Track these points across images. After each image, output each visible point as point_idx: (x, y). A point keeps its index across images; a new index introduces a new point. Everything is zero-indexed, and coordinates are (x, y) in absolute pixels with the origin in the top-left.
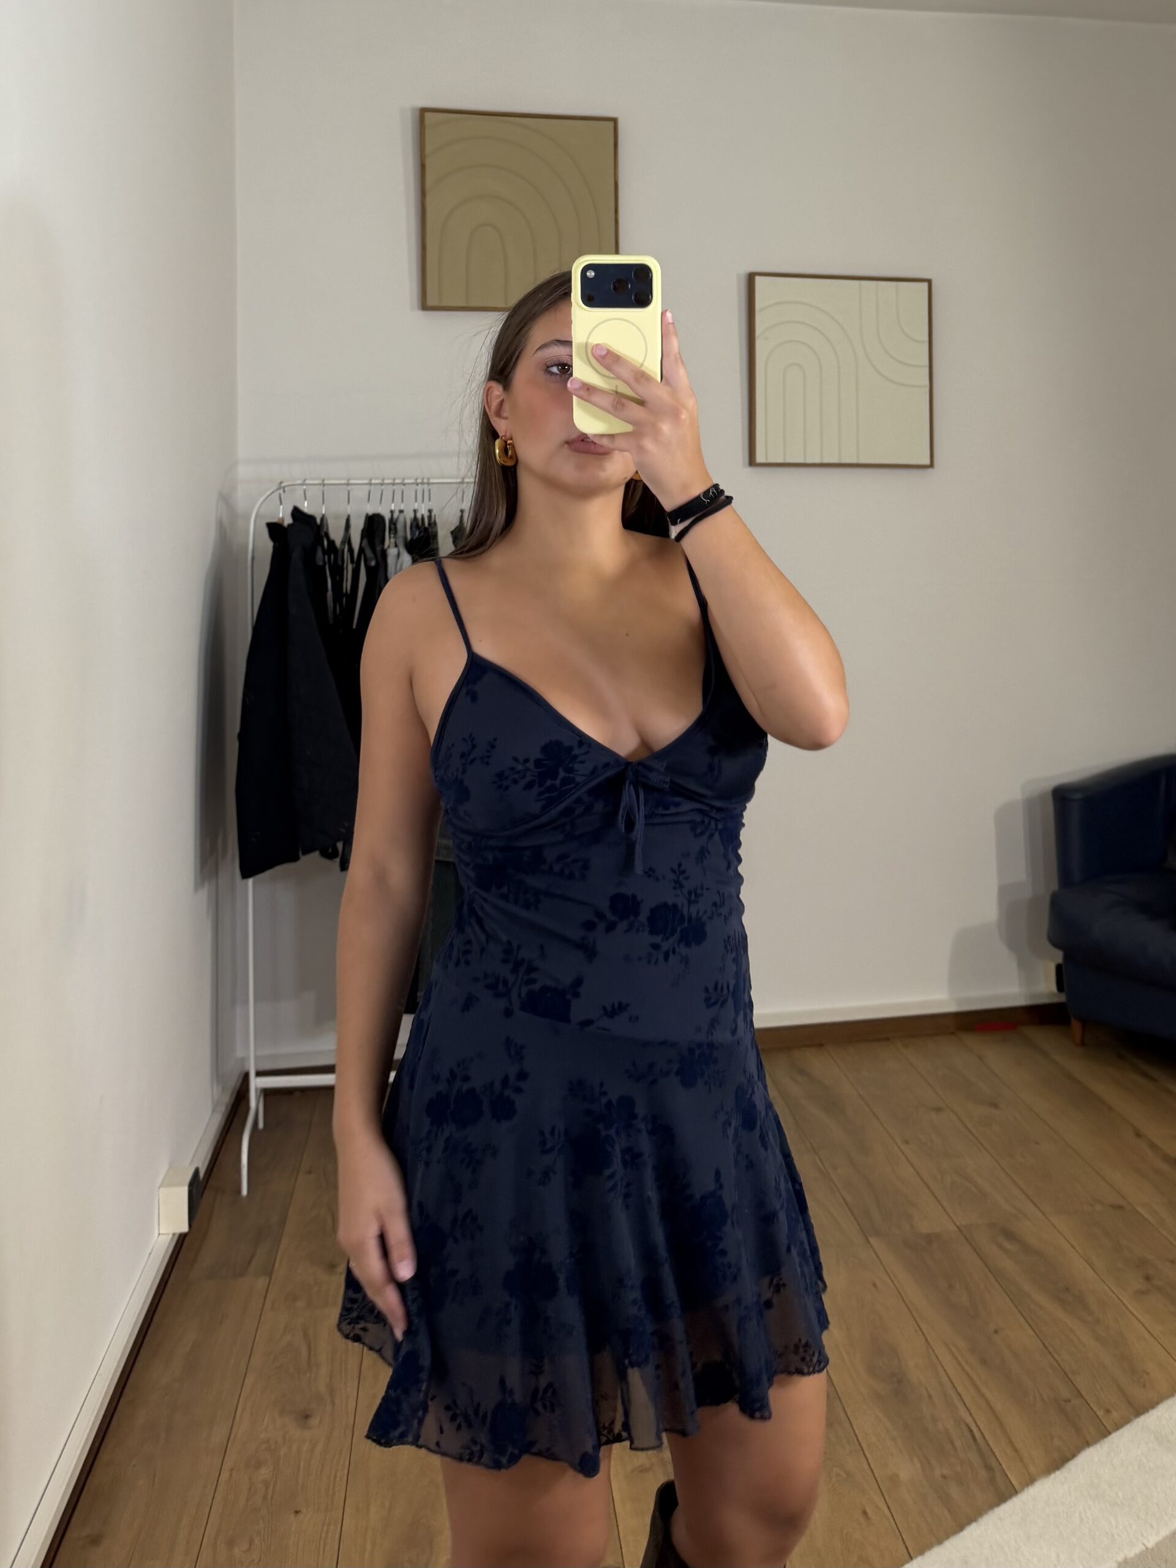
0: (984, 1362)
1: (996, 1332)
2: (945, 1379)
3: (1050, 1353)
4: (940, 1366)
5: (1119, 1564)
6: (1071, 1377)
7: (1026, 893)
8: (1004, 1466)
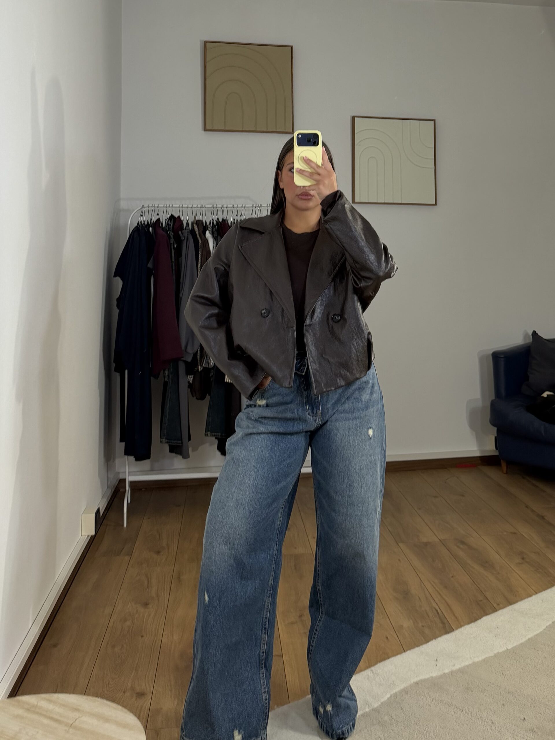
0: (446, 587)
1: (452, 577)
2: (427, 593)
3: (476, 585)
4: (425, 588)
5: (495, 655)
6: (484, 593)
7: (480, 404)
8: (450, 623)
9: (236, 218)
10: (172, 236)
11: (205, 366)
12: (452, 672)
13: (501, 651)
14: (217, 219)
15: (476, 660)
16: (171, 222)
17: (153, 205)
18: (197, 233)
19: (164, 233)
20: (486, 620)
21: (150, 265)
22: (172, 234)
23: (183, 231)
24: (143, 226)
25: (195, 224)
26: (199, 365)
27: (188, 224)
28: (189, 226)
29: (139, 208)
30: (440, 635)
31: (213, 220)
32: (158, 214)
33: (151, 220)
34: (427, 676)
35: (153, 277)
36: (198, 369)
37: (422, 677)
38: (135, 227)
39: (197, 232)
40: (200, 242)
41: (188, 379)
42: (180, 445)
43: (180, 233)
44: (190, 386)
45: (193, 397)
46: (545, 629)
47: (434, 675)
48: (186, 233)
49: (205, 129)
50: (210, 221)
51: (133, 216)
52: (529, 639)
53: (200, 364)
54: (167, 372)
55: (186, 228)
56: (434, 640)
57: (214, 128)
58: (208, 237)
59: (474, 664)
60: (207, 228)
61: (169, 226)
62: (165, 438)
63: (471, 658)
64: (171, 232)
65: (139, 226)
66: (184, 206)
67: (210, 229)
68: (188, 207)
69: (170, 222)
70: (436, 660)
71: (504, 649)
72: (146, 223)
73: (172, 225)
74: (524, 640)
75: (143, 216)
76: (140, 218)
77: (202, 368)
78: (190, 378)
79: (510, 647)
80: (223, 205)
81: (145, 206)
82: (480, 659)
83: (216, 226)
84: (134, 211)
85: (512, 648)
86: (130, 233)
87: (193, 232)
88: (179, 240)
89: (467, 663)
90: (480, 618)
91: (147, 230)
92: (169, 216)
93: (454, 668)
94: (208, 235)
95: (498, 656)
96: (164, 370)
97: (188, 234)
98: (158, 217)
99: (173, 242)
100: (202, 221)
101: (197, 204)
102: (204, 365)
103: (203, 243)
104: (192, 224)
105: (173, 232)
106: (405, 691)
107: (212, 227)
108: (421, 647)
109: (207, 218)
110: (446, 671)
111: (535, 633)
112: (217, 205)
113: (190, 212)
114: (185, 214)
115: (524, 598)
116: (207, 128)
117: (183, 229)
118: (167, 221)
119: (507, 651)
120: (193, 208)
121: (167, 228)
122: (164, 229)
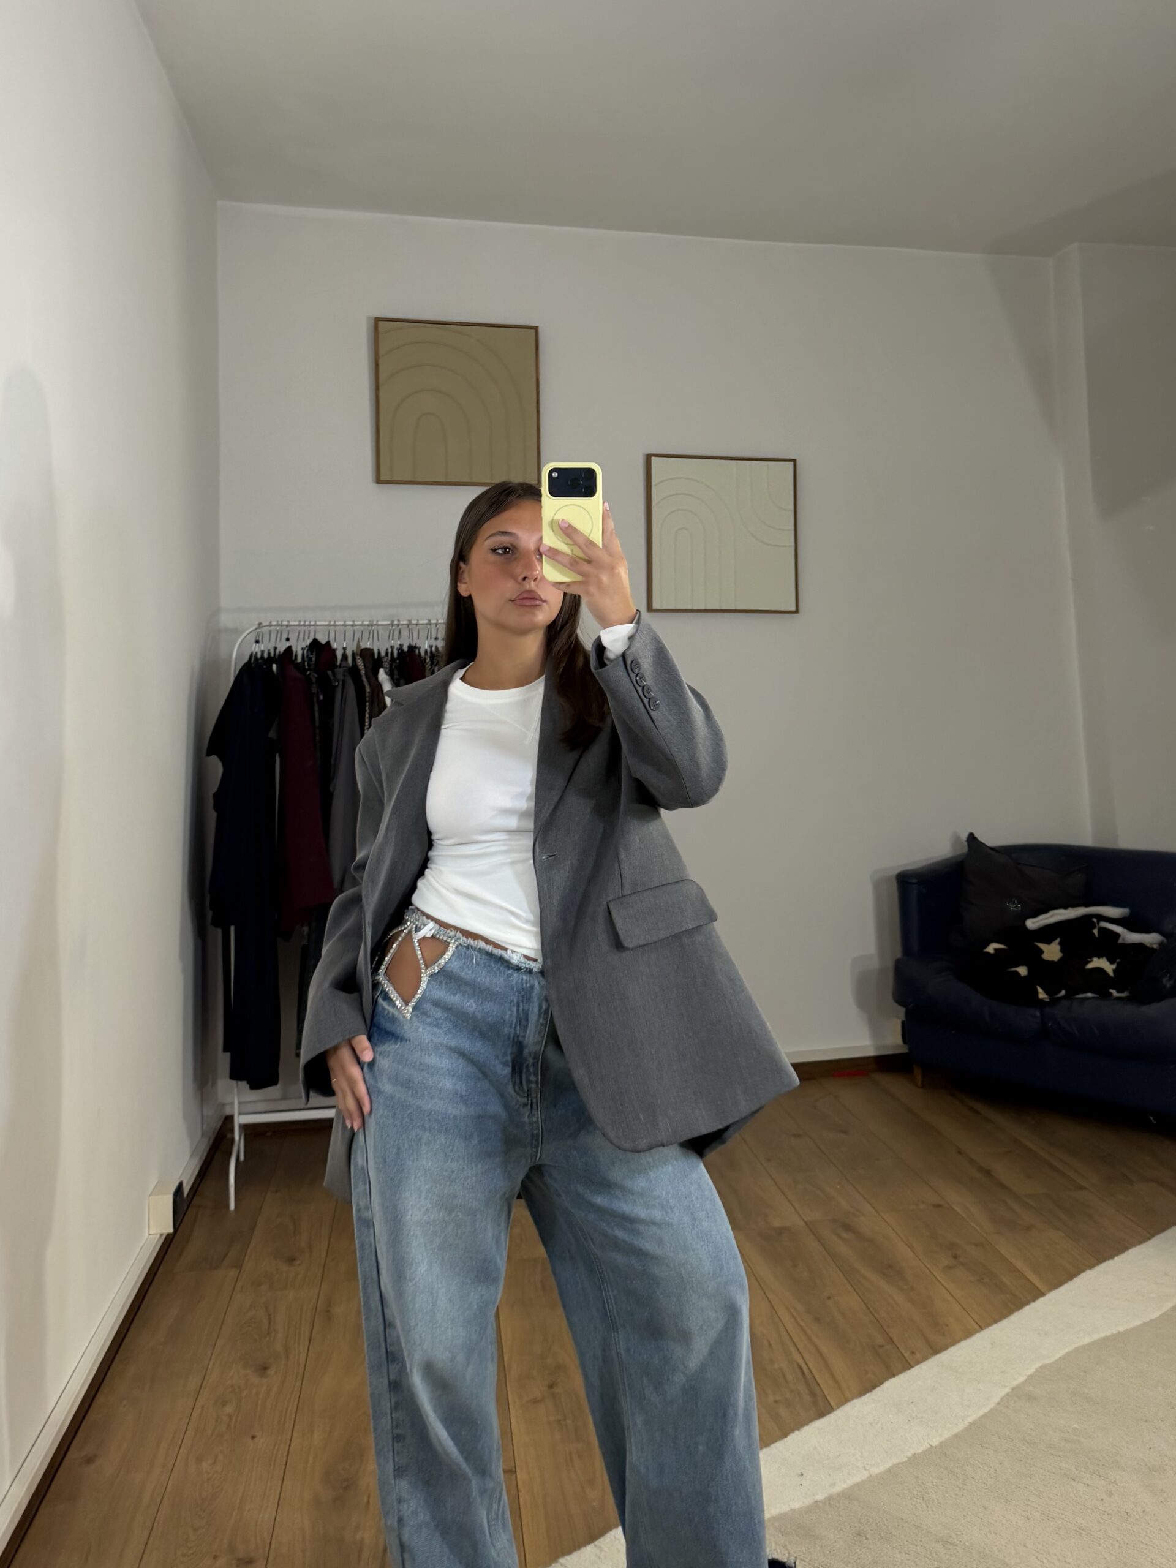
0: (817, 1320)
1: (829, 1298)
2: (783, 1332)
3: (872, 1313)
4: (781, 1324)
5: (909, 1459)
6: (887, 1330)
7: (875, 964)
8: (826, 1394)
9: (434, 643)
10: (314, 680)
12: (830, 1499)
13: (920, 1451)
14: (400, 645)
15: (876, 1471)
16: (312, 654)
17: (278, 621)
18: (363, 672)
19: (298, 674)
20: (893, 1386)
21: (272, 734)
22: (314, 676)
23: (336, 670)
24: (261, 660)
25: (358, 657)
27: (345, 657)
28: (347, 660)
29: (254, 628)
30: (808, 1421)
32: (288, 639)
33: (275, 648)
34: (785, 1509)
35: (280, 756)
37: (775, 1511)
38: (246, 663)
39: (361, 671)
40: (368, 689)
43: (330, 673)
46: (998, 1404)
47: (797, 1504)
48: (340, 672)
49: (379, 481)
50: (387, 649)
51: (243, 639)
52: (970, 1424)
54: (306, 929)
55: (340, 664)
56: (797, 1432)
57: (395, 478)
58: (382, 679)
59: (870, 1479)
60: (382, 663)
61: (310, 661)
63: (865, 1469)
64: (312, 673)
66: (337, 623)
67: (386, 665)
68: (344, 625)
69: (309, 653)
70: (799, 1473)
71: (926, 1446)
72: (266, 655)
73: (314, 659)
74: (960, 1427)
75: (261, 642)
76: (255, 647)
79: (935, 1443)
80: (410, 621)
81: (264, 624)
82: (882, 1469)
83: (398, 661)
84: (243, 631)
85: (941, 1443)
86: (236, 674)
87: (354, 671)
88: (328, 689)
89: (857, 1479)
90: (882, 1382)
91: (266, 669)
92: (308, 642)
93: (835, 1490)
94: (383, 676)
95: (914, 1461)
96: (302, 925)
97: (344, 676)
98: (288, 644)
99: (316, 691)
100: (371, 651)
101: (363, 618)
103: (372, 692)
104: (354, 655)
105: (316, 671)
107: (391, 660)
108: (773, 1446)
109: (381, 645)
110: (820, 1496)
111: (981, 1413)
112: (399, 621)
113: (349, 634)
114: (340, 637)
115: (959, 1341)
116: (382, 478)
117: (336, 666)
118: (305, 651)
119: (931, 1450)
120: (355, 628)
121: (306, 663)
122: (300, 667)
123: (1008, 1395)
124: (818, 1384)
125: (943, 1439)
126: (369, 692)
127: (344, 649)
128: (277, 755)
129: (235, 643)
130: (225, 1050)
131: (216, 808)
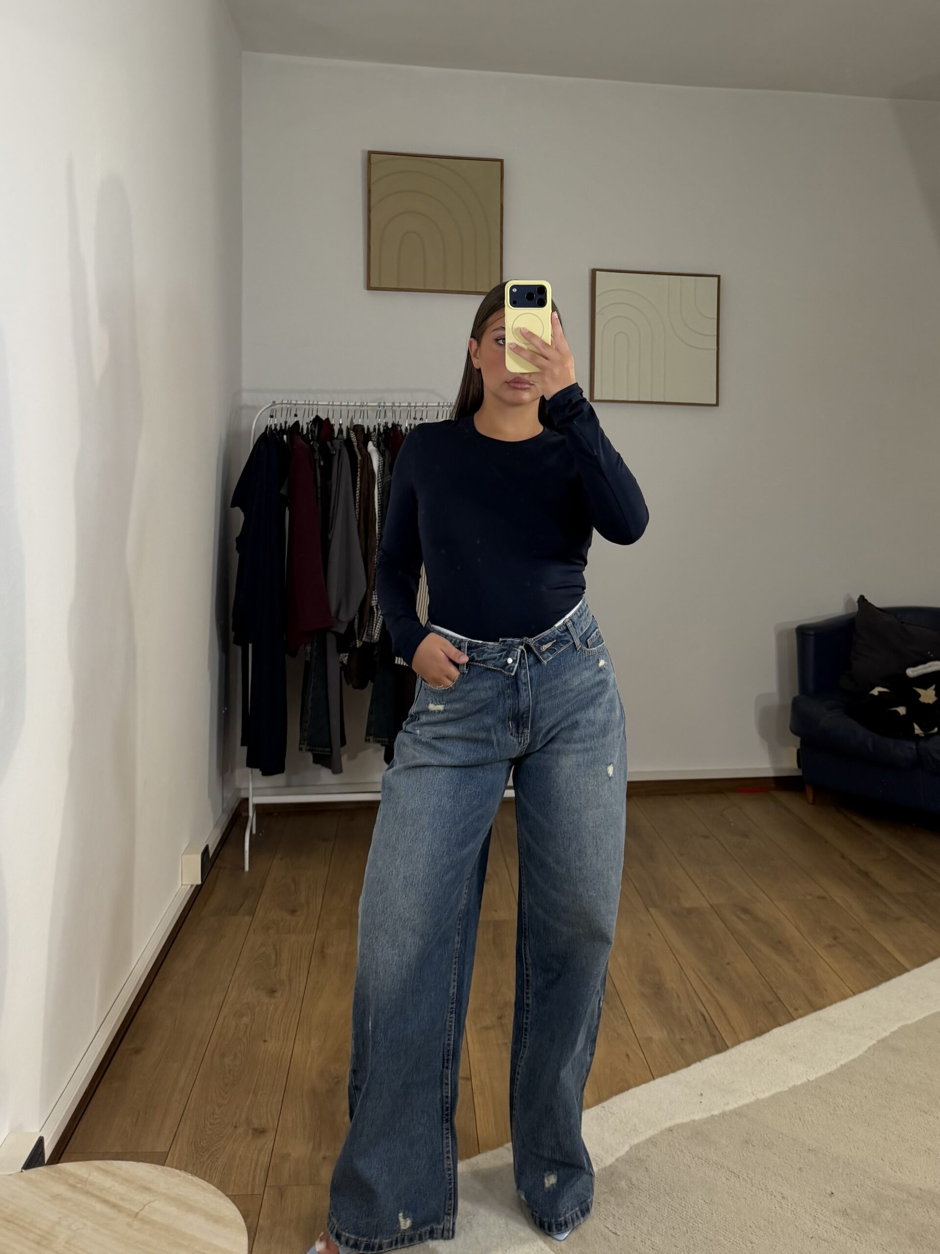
0: (717, 979)
1: (728, 964)
2: (690, 988)
3: (764, 977)
4: (688, 982)
5: (790, 1089)
6: (775, 990)
7: (776, 701)
8: (723, 1035)
9: (413, 422)
10: (316, 449)
11: (366, 641)
12: (723, 1115)
13: (799, 1083)
14: (385, 423)
15: (762, 1096)
16: (315, 427)
17: (288, 401)
18: (355, 444)
19: (304, 444)
20: (777, 1033)
21: (283, 491)
22: (317, 446)
23: (333, 441)
24: (274, 432)
25: (352, 432)
26: (357, 638)
27: (341, 431)
28: (342, 433)
29: (269, 405)
30: (707, 1056)
31: (379, 425)
32: (296, 415)
33: (286, 422)
34: (686, 1120)
35: (289, 509)
36: (356, 644)
37: (678, 1120)
38: (263, 434)
40: (359, 458)
41: (340, 658)
42: (329, 753)
43: (329, 443)
44: (343, 668)
45: (348, 684)
46: (866, 1052)
47: (697, 1117)
48: (337, 443)
49: (369, 287)
50: (375, 426)
51: (260, 415)
52: (842, 1066)
53: (359, 637)
54: (309, 648)
55: (337, 437)
56: (698, 1063)
57: (383, 286)
58: (371, 450)
59: (757, 1102)
60: (371, 437)
61: (313, 433)
62: (305, 743)
63: (753, 1094)
64: (315, 443)
65: (268, 433)
66: (335, 403)
67: (374, 438)
68: (341, 405)
69: (313, 426)
70: (699, 1094)
71: (803, 1080)
72: (278, 428)
73: (316, 432)
74: (834, 1067)
75: (274, 417)
76: (270, 420)
77: (361, 643)
78: (343, 656)
79: (812, 1078)
80: (394, 403)
81: (277, 402)
82: (767, 1095)
83: (383, 436)
84: (261, 408)
85: (816, 1080)
86: (255, 443)
87: (348, 442)
88: (328, 456)
89: (746, 1101)
90: (769, 1030)
91: (279, 440)
92: (312, 418)
93: (728, 1108)
94: (371, 447)
95: (793, 1091)
96: (306, 645)
97: (340, 446)
98: (296, 419)
99: (318, 458)
100: (362, 427)
101: (355, 400)
102: (364, 639)
103: (363, 460)
104: (348, 429)
105: (317, 442)
106: (652, 1141)
107: (378, 435)
108: (678, 1072)
109: (370, 422)
110: (716, 1112)
111: (851, 1058)
112: (384, 403)
113: (344, 413)
114: (337, 415)
115: (836, 1002)
116: (372, 285)
117: (333, 438)
118: (309, 426)
119: (807, 1085)
120: (349, 408)
121: (310, 435)
122: (305, 438)
123: (874, 1045)
124: (717, 1029)
125: (819, 1075)
126: (360, 460)
127: (340, 425)
128: (287, 508)
129: (254, 418)
130: (243, 744)
131: (238, 549)
